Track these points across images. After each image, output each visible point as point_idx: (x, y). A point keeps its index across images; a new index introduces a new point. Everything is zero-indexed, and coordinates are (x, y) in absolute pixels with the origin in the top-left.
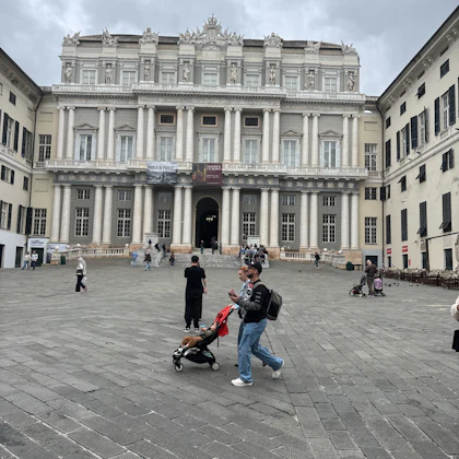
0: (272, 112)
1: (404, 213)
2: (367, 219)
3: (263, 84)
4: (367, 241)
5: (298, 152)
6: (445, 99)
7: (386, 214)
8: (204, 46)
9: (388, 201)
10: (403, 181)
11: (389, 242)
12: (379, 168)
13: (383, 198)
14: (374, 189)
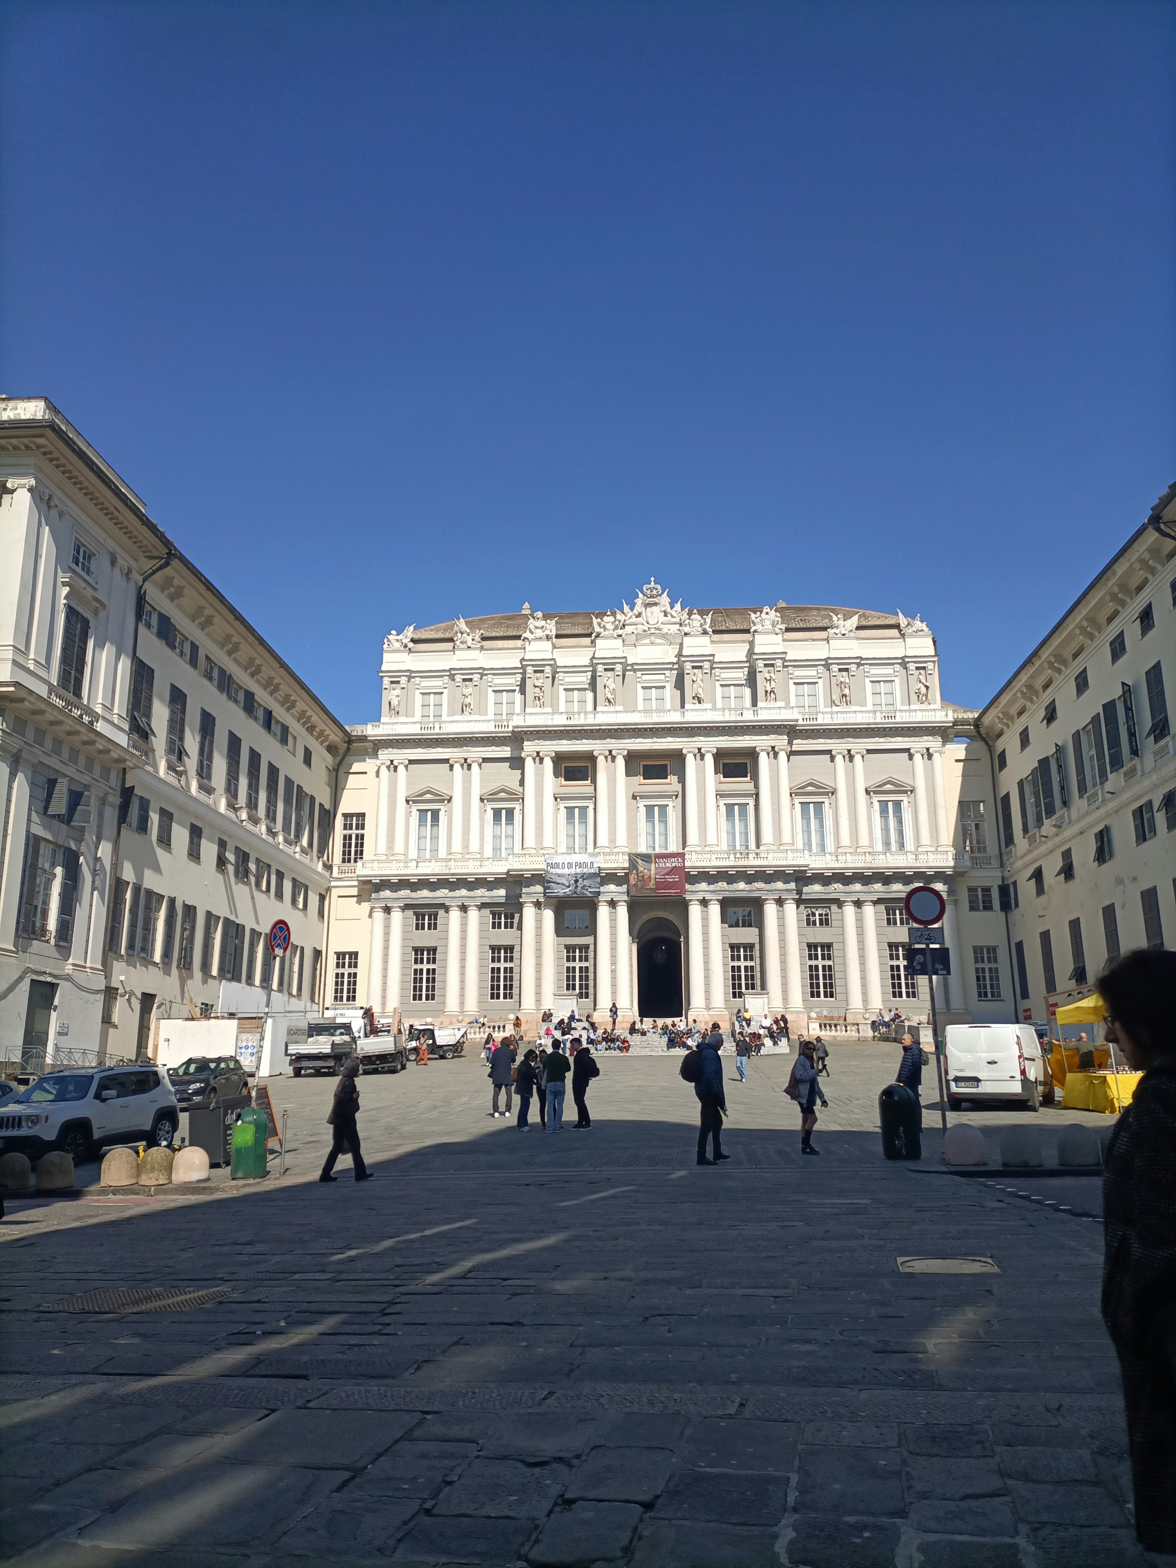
0: (774, 753)
1: (1045, 937)
2: (977, 950)
3: (754, 703)
4: (982, 995)
5: (829, 823)
6: (1088, 733)
7: (1015, 940)
8: (639, 637)
9: (1016, 913)
10: (1038, 875)
11: (1025, 995)
12: (992, 848)
13: (1006, 906)
14: (987, 890)
